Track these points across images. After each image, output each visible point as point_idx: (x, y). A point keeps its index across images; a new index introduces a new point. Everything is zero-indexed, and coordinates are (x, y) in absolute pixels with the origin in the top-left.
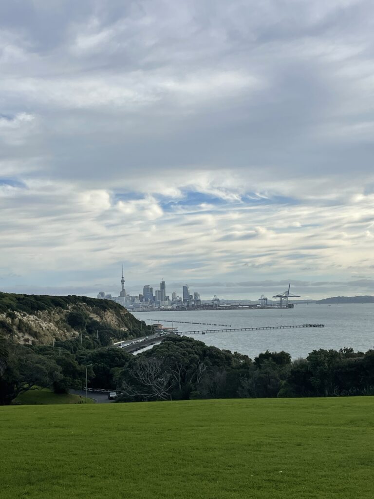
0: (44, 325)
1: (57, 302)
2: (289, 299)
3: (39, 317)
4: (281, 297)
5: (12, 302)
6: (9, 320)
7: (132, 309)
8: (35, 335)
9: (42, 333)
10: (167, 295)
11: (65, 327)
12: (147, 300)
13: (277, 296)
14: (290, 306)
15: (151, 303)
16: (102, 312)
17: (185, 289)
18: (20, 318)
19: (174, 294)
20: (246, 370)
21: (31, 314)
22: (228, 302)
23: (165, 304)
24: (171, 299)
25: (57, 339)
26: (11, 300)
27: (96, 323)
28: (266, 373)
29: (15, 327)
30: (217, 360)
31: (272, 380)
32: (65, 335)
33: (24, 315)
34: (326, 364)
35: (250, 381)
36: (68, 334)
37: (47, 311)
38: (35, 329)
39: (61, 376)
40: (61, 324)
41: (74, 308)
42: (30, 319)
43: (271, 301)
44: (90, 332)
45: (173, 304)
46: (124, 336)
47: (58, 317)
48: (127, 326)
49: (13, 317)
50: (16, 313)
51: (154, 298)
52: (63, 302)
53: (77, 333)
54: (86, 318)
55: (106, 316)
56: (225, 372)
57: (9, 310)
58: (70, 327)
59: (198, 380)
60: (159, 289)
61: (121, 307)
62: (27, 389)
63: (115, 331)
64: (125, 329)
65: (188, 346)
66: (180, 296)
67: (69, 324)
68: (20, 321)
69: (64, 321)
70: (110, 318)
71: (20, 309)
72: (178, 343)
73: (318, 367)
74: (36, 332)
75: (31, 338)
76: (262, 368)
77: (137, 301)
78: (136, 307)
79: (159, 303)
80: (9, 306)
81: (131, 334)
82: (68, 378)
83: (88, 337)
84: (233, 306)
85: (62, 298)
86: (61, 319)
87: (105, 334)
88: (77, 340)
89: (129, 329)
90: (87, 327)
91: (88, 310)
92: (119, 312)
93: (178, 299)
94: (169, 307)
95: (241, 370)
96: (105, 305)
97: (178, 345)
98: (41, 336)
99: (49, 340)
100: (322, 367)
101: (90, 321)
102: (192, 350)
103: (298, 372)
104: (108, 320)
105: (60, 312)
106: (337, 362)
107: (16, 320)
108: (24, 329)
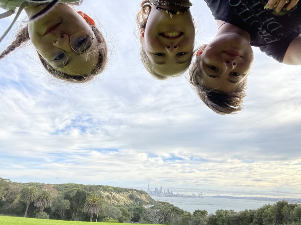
0: (121, 198)
1: (126, 190)
2: (202, 195)
3: (120, 195)
4: (199, 194)
5: (112, 189)
6: (110, 195)
7: (151, 195)
8: (118, 201)
9: (120, 200)
10: (162, 191)
11: (128, 199)
12: (156, 193)
13: (198, 194)
14: (202, 198)
15: (157, 193)
16: (141, 195)
17: (168, 189)
18: (114, 194)
19: (165, 191)
20: (190, 217)
21: (117, 193)
22: (182, 195)
23: (162, 194)
24: (163, 192)
25: (125, 203)
26: (112, 188)
27: (138, 198)
28: (198, 219)
29: (112, 198)
30: (178, 212)
31: (201, 222)
32: (128, 202)
33: (115, 194)
34: (224, 216)
35: (192, 222)
36: (129, 202)
37: (123, 193)
38: (118, 199)
39: (121, 216)
40: (127, 198)
41: (132, 193)
42: (117, 195)
43: (196, 196)
44: (136, 201)
45: (164, 194)
46: (147, 204)
47: (126, 195)
48: (148, 200)
49: (111, 194)
50: (113, 193)
51: (158, 192)
52: (128, 190)
53: (132, 201)
54: (135, 196)
55: (142, 196)
56: (181, 217)
57: (111, 192)
58: (129, 199)
59: (171, 220)
60: (160, 189)
61: (147, 194)
62: (108, 220)
63: (144, 202)
64: (148, 201)
65: (167, 206)
66: (167, 192)
67: (130, 198)
68: (114, 196)
69: (128, 197)
70: (143, 197)
71: (114, 191)
72: (163, 204)
73: (221, 217)
74: (118, 200)
75: (117, 202)
76: (197, 216)
77: (153, 193)
78: (152, 195)
79: (160, 194)
80: (111, 190)
81: (150, 203)
82: (124, 217)
83: (135, 203)
84: (184, 196)
85: (129, 189)
86: (127, 196)
87: (141, 202)
88: (132, 204)
89: (149, 202)
90: (135, 200)
91: (136, 194)
92: (146, 195)
93: (166, 193)
94: (163, 195)
95: (188, 217)
96: (142, 192)
97: (163, 205)
98: (120, 202)
99: (122, 203)
100: (222, 217)
101: (136, 198)
102: (169, 207)
103: (212, 219)
104: (143, 198)
105: (127, 194)
106: (229, 215)
107: (112, 195)
108: (114, 199)
